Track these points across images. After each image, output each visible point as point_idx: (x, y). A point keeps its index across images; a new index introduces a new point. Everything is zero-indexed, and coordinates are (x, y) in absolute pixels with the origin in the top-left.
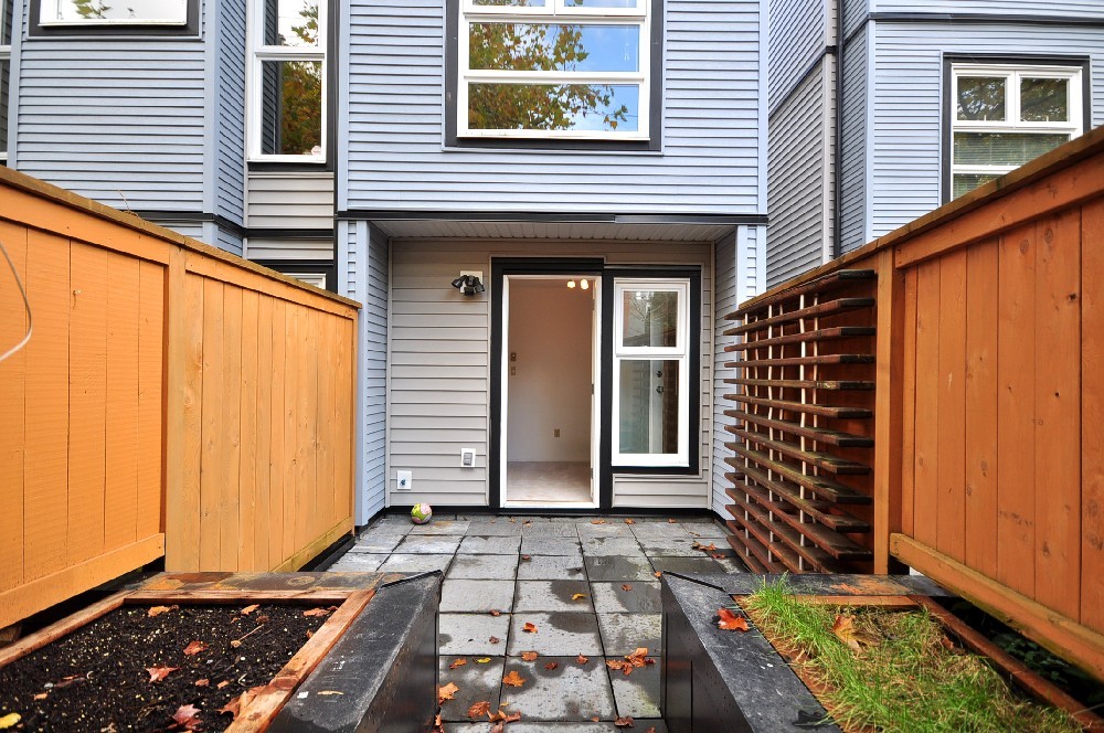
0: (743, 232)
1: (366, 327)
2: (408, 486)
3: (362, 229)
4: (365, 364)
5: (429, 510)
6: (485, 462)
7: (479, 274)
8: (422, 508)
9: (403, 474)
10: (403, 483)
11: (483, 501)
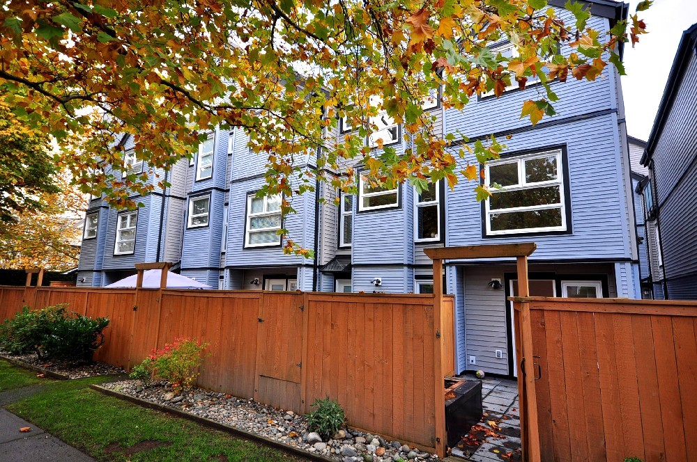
0: (617, 266)
1: (456, 301)
2: (474, 363)
3: (454, 268)
4: (457, 315)
5: (483, 374)
6: (506, 357)
7: (499, 280)
8: (481, 372)
9: (472, 358)
10: (472, 361)
11: (506, 373)
